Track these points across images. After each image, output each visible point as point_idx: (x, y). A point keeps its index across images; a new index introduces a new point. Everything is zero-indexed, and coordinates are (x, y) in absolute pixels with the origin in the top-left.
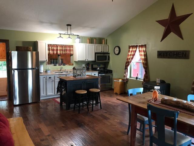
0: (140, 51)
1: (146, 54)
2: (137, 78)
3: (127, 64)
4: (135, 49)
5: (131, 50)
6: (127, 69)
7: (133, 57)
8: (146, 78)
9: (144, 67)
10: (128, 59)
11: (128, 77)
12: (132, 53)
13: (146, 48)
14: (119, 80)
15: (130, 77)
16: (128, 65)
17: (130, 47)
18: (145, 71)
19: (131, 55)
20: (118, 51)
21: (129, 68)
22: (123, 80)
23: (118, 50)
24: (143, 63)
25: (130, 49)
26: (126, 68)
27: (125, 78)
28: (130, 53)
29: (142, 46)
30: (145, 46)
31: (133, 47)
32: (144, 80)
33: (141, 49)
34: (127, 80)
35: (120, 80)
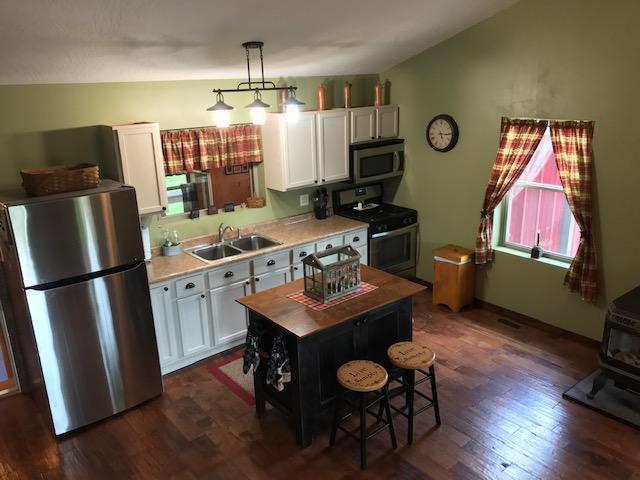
0: (556, 147)
1: (591, 165)
2: (535, 253)
3: (493, 195)
4: (534, 137)
5: (511, 135)
6: (492, 215)
7: (522, 170)
8: (588, 262)
9: (579, 218)
10: (496, 175)
11: (494, 245)
12: (519, 152)
13: (590, 136)
14: (460, 261)
15: (501, 243)
16: (497, 200)
17: (506, 125)
18: (584, 234)
19: (511, 159)
20: (450, 137)
21: (497, 211)
22: (473, 256)
23: (450, 131)
24: (575, 202)
25: (507, 131)
26: (487, 211)
27: (483, 250)
28: (507, 151)
29: (569, 128)
30: (588, 128)
31: (521, 125)
32: (577, 265)
33: (562, 139)
34: (492, 254)
35: (464, 260)
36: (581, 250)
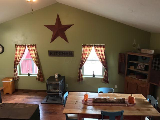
0: (29, 50)
1: (37, 53)
2: (29, 74)
3: (16, 63)
4: (24, 48)
5: (18, 48)
6: (17, 67)
7: (22, 56)
8: (40, 74)
9: (37, 65)
10: (16, 58)
11: (18, 75)
12: (21, 52)
13: (36, 47)
14: (10, 80)
15: (20, 74)
16: (17, 64)
17: (17, 46)
18: (39, 68)
19: (19, 54)
20: (2, 50)
21: (18, 66)
22: (14, 79)
23: (1, 48)
24: (36, 62)
25: (17, 47)
26: (15, 67)
27: (16, 76)
28: (18, 52)
29: (31, 46)
31: (20, 46)
32: (38, 75)
33: (30, 48)
34: (18, 77)
35: (11, 80)
36: (39, 72)
